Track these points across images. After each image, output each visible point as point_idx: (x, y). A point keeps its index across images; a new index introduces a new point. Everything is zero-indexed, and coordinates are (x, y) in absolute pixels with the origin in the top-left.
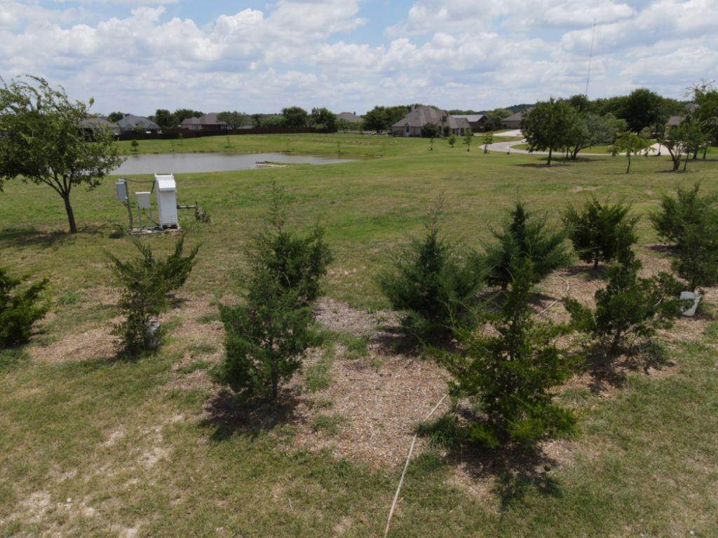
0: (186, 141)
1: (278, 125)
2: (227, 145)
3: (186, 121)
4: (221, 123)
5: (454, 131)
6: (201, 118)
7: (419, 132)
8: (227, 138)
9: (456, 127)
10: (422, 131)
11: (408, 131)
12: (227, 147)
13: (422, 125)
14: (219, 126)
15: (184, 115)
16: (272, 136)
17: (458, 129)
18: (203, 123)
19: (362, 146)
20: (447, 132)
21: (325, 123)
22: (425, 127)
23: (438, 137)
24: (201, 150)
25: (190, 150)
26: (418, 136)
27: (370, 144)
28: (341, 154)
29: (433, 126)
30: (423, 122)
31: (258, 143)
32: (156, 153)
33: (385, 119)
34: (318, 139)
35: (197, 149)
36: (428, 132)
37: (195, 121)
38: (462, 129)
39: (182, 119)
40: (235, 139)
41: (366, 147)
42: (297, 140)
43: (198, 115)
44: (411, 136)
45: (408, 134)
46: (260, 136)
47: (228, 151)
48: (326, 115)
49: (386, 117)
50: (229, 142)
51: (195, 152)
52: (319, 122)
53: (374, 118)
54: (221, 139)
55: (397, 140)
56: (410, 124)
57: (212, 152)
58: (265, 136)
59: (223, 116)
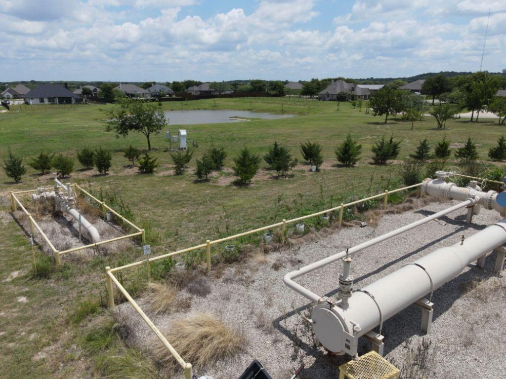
0: (189, 102)
1: (247, 91)
2: (214, 105)
3: (190, 88)
4: (211, 90)
5: (359, 97)
6: (200, 86)
7: (335, 97)
8: (214, 100)
9: (361, 94)
10: (337, 97)
11: (328, 97)
12: (214, 106)
13: (337, 93)
14: (210, 91)
15: (189, 84)
16: (242, 99)
17: (362, 96)
18: (201, 90)
19: (298, 107)
20: (353, 97)
21: (277, 90)
22: (339, 94)
23: (348, 101)
24: (199, 108)
25: (192, 108)
26: (334, 100)
27: (303, 105)
28: (283, 112)
29: (344, 94)
30: (338, 91)
31: (233, 104)
32: (172, 110)
33: (316, 89)
34: (271, 101)
35: (196, 107)
36: (341, 98)
37: (196, 88)
38: (365, 96)
39: (187, 87)
40: (219, 101)
41: (301, 107)
42: (257, 102)
43: (198, 84)
44: (330, 100)
45: (328, 99)
46: (234, 99)
47: (214, 108)
48: (277, 85)
49: (316, 87)
50: (215, 103)
51: (195, 109)
52: (273, 89)
53: (309, 88)
54: (210, 101)
55: (321, 103)
56: (330, 93)
57: (205, 109)
58: (238, 99)
59: (214, 85)
